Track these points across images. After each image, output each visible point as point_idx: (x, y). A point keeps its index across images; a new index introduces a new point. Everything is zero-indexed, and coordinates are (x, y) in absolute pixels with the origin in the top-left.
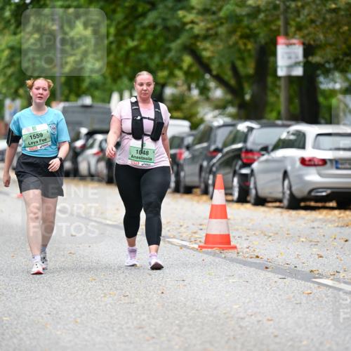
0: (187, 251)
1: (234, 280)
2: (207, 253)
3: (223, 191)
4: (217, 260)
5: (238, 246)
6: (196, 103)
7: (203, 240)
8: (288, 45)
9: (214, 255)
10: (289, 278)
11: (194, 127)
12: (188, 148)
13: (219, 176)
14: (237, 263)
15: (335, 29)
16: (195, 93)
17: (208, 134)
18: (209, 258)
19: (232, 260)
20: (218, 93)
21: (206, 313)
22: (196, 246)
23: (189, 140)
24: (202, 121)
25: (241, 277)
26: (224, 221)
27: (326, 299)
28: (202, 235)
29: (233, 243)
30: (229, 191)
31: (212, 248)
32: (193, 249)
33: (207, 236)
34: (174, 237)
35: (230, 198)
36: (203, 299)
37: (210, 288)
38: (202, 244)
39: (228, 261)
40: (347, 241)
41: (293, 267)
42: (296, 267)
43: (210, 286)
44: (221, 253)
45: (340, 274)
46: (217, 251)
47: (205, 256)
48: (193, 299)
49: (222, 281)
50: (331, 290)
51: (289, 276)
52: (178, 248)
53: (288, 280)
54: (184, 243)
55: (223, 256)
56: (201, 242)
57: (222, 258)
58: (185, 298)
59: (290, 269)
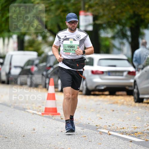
0: (36, 116)
1: (59, 130)
2: (45, 117)
3: (53, 87)
4: (51, 120)
6: (40, 44)
7: (44, 110)
8: (86, 16)
9: (49, 118)
11: (39, 55)
12: (36, 65)
13: (52, 79)
14: (60, 121)
15: (108, 8)
16: (40, 39)
17: (46, 59)
18: (46, 119)
19: (58, 120)
21: (45, 146)
22: (40, 113)
23: (37, 62)
24: (43, 52)
26: (54, 101)
27: (104, 139)
28: (43, 109)
29: (58, 112)
30: (56, 87)
31: (48, 114)
32: (39, 115)
33: (46, 108)
34: (30, 109)
35: (56, 90)
36: (44, 139)
37: (47, 134)
38: (43, 112)
39: (56, 121)
40: (113, 111)
41: (88, 123)
42: (89, 123)
43: (47, 133)
44: (52, 116)
45: (110, 127)
46: (51, 116)
47: (45, 118)
48: (39, 139)
49: (53, 130)
50: (106, 135)
51: (85, 128)
52: (32, 114)
53: (85, 130)
54: (35, 112)
55: (54, 118)
56: (42, 111)
57: (53, 119)
58: (35, 139)
59: (86, 124)
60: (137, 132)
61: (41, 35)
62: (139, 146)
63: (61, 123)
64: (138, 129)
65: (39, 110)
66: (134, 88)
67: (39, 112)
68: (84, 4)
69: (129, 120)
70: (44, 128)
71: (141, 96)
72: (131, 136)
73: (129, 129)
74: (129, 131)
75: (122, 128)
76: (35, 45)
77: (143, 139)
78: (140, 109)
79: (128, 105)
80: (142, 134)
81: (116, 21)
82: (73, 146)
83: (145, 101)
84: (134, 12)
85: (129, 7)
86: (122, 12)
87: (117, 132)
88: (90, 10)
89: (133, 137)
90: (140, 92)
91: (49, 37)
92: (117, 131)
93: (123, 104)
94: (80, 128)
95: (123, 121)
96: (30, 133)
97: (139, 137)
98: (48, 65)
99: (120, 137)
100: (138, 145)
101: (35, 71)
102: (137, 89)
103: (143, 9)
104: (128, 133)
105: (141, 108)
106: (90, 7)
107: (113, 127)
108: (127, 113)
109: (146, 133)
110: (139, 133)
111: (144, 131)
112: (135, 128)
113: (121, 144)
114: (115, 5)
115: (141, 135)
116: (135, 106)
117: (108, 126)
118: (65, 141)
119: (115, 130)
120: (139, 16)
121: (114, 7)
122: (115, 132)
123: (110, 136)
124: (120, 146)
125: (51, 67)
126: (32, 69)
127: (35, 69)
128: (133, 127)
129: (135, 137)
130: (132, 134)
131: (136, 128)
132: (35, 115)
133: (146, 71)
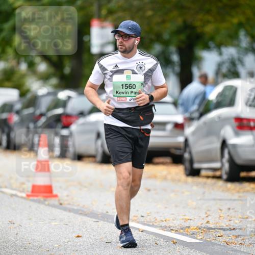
0: (16, 199)
1: (56, 223)
2: (33, 201)
4: (42, 206)
5: (59, 194)
6: (23, 76)
7: (30, 189)
8: (103, 27)
9: (39, 202)
10: (102, 222)
11: (22, 95)
12: (18, 112)
16: (23, 67)
17: (33, 102)
18: (34, 205)
19: (54, 206)
20: (43, 67)
21: (33, 250)
22: (24, 195)
23: (18, 106)
24: (28, 91)
25: (61, 220)
26: (47, 174)
28: (28, 187)
29: (55, 192)
31: (37, 196)
32: (22, 197)
33: (34, 187)
34: (6, 187)
36: (30, 239)
37: (35, 230)
38: (29, 193)
39: (50, 208)
40: (149, 190)
41: (105, 212)
42: (107, 212)
43: (35, 228)
44: (45, 200)
45: (144, 218)
46: (42, 199)
47: (32, 203)
48: (21, 239)
49: (46, 224)
50: (137, 231)
51: (101, 220)
52: (9, 196)
53: (101, 223)
54: (14, 192)
55: (47, 203)
56: (28, 191)
57: (46, 205)
58: (14, 238)
59: (102, 213)
60: (189, 227)
61: (25, 61)
62: (194, 250)
63: (59, 210)
64: (192, 221)
65: (21, 189)
66: (185, 151)
67: (21, 192)
68: (100, 8)
69: (176, 206)
70: (30, 219)
71: (196, 166)
72: (180, 233)
73: (175, 222)
74: (177, 225)
75: (163, 220)
76: (15, 78)
77: (199, 238)
78: (195, 188)
79: (173, 180)
80: (199, 230)
81: (153, 37)
82: (80, 251)
83: (203, 173)
84: (185, 22)
85: (175, 13)
86: (164, 22)
87: (156, 227)
88: (110, 18)
89: (183, 234)
90: (195, 158)
91: (39, 64)
92: (155, 224)
93: (165, 178)
94: (91, 219)
95: (166, 208)
96: (7, 229)
97: (193, 235)
98: (38, 112)
99: (160, 234)
100: (192, 249)
101: (15, 123)
102: (190, 153)
103: (200, 16)
104: (174, 229)
105: (197, 185)
106: (111, 12)
107: (148, 219)
108: (172, 195)
109: (204, 228)
110: (192, 228)
111: (202, 225)
112: (186, 220)
113: (162, 248)
114: (153, 9)
115: (197, 231)
116: (186, 182)
117: (139, 216)
118: (66, 241)
119: (151, 224)
120: (193, 28)
121: (150, 13)
122: (153, 226)
123: (144, 233)
124: (161, 251)
125: (42, 115)
126: (10, 119)
127: (15, 118)
128: (182, 217)
129: (187, 235)
130: (182, 231)
131: (189, 220)
132: (14, 197)
133: (205, 123)
